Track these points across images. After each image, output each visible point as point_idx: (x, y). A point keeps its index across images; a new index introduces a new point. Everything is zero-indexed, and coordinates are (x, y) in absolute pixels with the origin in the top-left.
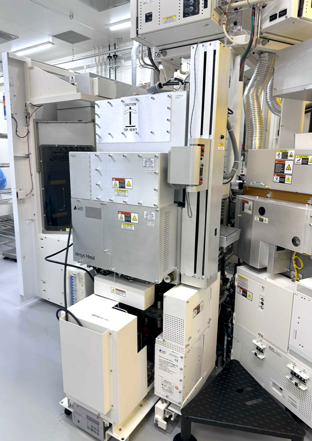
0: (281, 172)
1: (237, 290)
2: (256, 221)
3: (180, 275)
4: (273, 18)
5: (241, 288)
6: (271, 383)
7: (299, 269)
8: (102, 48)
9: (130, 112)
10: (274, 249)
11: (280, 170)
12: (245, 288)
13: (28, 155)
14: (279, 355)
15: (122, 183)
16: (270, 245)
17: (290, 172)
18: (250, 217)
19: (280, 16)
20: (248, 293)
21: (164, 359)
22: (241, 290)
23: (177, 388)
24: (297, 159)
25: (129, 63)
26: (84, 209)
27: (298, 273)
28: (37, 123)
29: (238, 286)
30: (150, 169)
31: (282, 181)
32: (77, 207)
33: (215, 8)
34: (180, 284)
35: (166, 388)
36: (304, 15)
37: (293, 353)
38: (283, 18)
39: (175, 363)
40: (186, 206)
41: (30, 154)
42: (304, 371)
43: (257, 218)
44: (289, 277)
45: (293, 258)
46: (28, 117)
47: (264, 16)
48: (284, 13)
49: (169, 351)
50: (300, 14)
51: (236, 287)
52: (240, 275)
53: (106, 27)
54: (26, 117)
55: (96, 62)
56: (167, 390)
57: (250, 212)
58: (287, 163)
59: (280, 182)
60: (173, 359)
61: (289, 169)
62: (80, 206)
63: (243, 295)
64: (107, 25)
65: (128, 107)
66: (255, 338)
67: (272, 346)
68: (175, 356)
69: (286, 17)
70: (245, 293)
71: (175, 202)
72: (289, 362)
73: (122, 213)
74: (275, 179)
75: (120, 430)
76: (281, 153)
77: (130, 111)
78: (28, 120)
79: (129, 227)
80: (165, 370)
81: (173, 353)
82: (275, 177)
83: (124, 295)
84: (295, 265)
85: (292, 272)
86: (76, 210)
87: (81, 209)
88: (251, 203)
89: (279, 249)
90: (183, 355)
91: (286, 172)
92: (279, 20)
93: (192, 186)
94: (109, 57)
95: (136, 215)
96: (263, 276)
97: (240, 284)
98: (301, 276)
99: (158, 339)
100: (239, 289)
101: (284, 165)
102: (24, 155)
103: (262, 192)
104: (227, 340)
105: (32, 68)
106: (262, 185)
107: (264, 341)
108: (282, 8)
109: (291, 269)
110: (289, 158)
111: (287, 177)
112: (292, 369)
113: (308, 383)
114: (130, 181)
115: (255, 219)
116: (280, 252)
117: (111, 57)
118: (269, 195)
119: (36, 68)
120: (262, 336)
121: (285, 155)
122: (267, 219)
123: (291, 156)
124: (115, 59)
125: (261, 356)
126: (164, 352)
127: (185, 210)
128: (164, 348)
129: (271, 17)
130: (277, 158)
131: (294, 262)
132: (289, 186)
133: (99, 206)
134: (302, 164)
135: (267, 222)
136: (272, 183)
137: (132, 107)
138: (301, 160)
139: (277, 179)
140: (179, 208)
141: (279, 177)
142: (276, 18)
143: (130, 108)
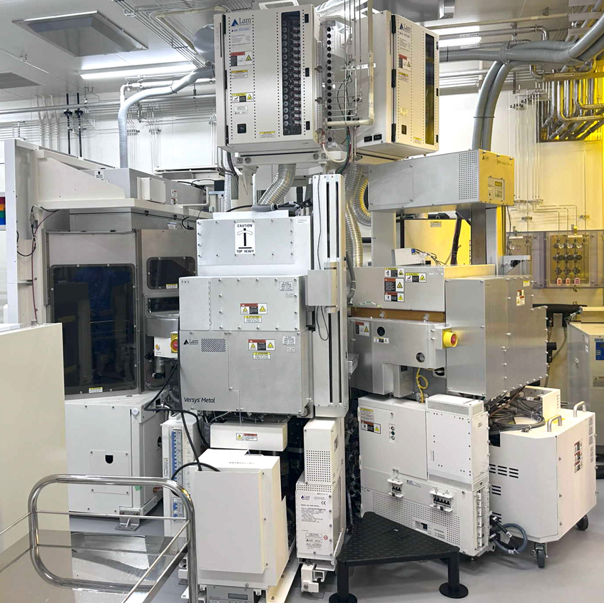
0: (392, 290)
1: (361, 426)
2: (376, 343)
3: (314, 407)
4: (368, 139)
5: (365, 422)
6: (414, 523)
7: (424, 388)
8: (54, 97)
9: (245, 234)
10: (398, 369)
11: (390, 288)
12: (370, 421)
13: (32, 281)
14: (419, 486)
15: (254, 309)
16: (394, 365)
17: (402, 290)
18: (369, 340)
19: (375, 139)
20: (375, 426)
21: (307, 507)
22: (367, 425)
23: (326, 538)
24: (407, 277)
25: (114, 124)
26: (200, 342)
27: (423, 393)
28: (47, 234)
29: (362, 421)
30: (289, 293)
31: (395, 299)
32: (188, 341)
33: (316, 129)
34: (315, 418)
35: (312, 543)
36: (397, 141)
37: (433, 477)
38: (378, 142)
39: (322, 507)
40: (317, 329)
41: (36, 279)
42: (447, 492)
43: (376, 339)
44: (415, 400)
45: (417, 378)
46: (35, 226)
47: (358, 135)
48: (378, 137)
49: (313, 494)
50: (393, 139)
51: (360, 423)
52: (362, 406)
53: (76, 74)
54: (32, 226)
55: (40, 117)
56: (313, 545)
57: (368, 334)
58: (397, 281)
59: (392, 300)
60: (319, 502)
61: (400, 286)
62: (192, 339)
63: (368, 430)
64: (77, 72)
65: (242, 228)
66: (389, 477)
67: (410, 479)
68: (322, 498)
69: (382, 142)
70: (371, 427)
71: (307, 326)
72: (431, 488)
73: (254, 341)
74: (386, 298)
75: (273, 598)
76: (390, 272)
77: (245, 232)
78: (34, 230)
79: (263, 356)
80: (310, 520)
81: (319, 496)
82: (386, 296)
83: (255, 439)
84: (419, 385)
85: (418, 394)
86: (187, 345)
87: (195, 342)
88: (367, 325)
89: (404, 368)
90: (331, 494)
91: (397, 290)
92: (373, 143)
93: (331, 307)
94: (68, 113)
95: (273, 342)
96: (390, 402)
97: (364, 418)
98: (426, 395)
99: (299, 484)
100: (363, 424)
101: (395, 283)
102: (25, 282)
103: (375, 312)
104: (351, 498)
105: (44, 159)
106: (374, 304)
107: (400, 476)
108: (377, 132)
109: (416, 391)
110: (399, 276)
111: (399, 295)
112: (435, 494)
113: (452, 504)
114: (265, 306)
115: (375, 340)
116: (404, 372)
117: (71, 113)
118: (382, 315)
119: (50, 159)
120: (397, 471)
121: (395, 273)
122: (387, 339)
123: (401, 274)
124: (79, 117)
125: (399, 496)
126: (308, 498)
127: (316, 333)
128: (305, 493)
129: (365, 138)
130: (386, 275)
131: (418, 382)
132: (402, 303)
133: (222, 336)
134: (413, 281)
135: (388, 342)
136: (384, 302)
137: (247, 228)
138: (411, 278)
139: (388, 297)
140: (310, 331)
141: (390, 296)
142: (371, 140)
143: (245, 229)
